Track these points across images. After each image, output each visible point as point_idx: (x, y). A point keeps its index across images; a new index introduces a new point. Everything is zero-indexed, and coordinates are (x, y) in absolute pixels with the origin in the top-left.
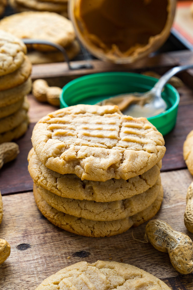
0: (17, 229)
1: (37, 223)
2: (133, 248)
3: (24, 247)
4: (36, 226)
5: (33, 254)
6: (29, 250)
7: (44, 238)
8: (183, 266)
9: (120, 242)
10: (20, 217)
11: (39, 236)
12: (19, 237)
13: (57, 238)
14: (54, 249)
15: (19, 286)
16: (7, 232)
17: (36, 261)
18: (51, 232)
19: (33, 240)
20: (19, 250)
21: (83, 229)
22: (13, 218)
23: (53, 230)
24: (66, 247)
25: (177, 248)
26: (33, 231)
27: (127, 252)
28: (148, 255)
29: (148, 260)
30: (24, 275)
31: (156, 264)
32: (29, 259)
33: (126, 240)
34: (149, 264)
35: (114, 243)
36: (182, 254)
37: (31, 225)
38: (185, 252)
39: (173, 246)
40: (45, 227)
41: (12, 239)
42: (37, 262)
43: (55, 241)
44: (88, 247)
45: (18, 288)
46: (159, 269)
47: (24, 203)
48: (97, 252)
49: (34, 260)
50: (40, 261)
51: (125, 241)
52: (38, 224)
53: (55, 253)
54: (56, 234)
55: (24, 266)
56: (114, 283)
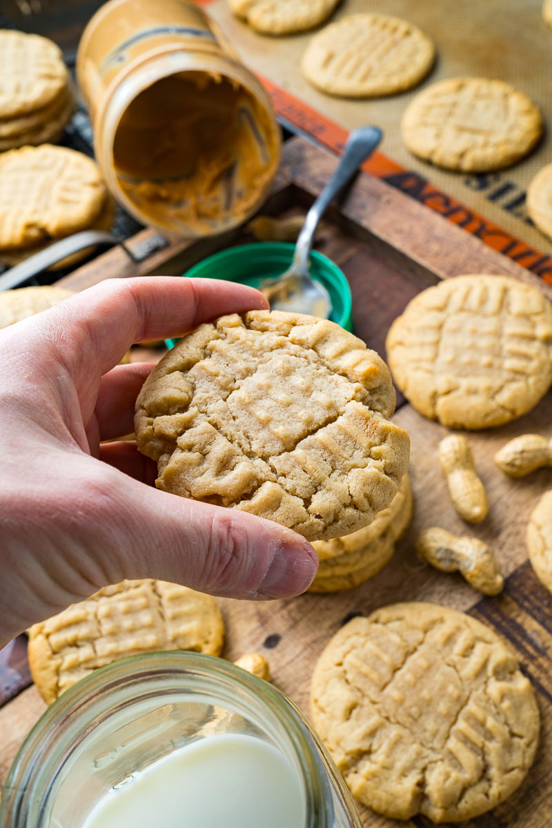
5: (291, 647)
6: (282, 643)
7: (290, 615)
11: (281, 615)
12: (257, 628)
13: (305, 607)
14: (313, 626)
16: (236, 627)
17: (301, 657)
20: (270, 649)
21: (338, 584)
25: (475, 568)
27: (405, 589)
28: (433, 580)
29: (437, 590)
30: (299, 685)
31: (450, 591)
32: (292, 658)
34: (443, 594)
36: (484, 574)
38: (486, 569)
39: (467, 565)
42: (303, 658)
43: (307, 612)
44: (353, 603)
46: (457, 597)
48: (369, 606)
49: (298, 656)
50: (306, 653)
53: (318, 633)
55: (291, 671)
56: (412, 643)
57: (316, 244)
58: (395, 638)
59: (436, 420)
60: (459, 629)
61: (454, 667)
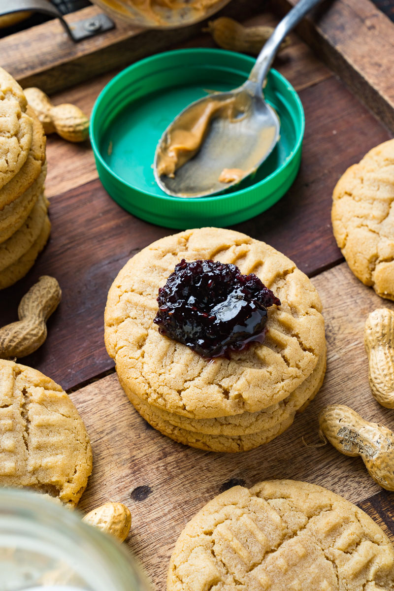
0: (118, 460)
1: (145, 439)
2: (305, 455)
3: (142, 492)
4: (146, 447)
5: (161, 504)
6: (151, 497)
7: (166, 469)
8: (390, 482)
9: (282, 449)
10: (114, 433)
11: (156, 466)
12: (127, 476)
13: (185, 463)
14: (188, 485)
15: (160, 569)
16: (104, 470)
17: (169, 516)
18: (173, 452)
19: (152, 476)
20: (136, 501)
21: (225, 445)
22: (103, 439)
23: (174, 448)
24: (204, 477)
25: (378, 458)
26: (144, 459)
27: (298, 465)
28: (330, 461)
29: (333, 473)
30: (161, 546)
31: (346, 477)
32: (158, 515)
33: (289, 441)
34: (336, 480)
35: (274, 451)
36: (386, 467)
37: (137, 446)
38: (390, 463)
39: (370, 453)
40: (159, 444)
41: (119, 481)
42: (171, 517)
43: (184, 469)
44: (237, 469)
45: (161, 573)
46: (353, 485)
47: (109, 401)
48: (254, 476)
49: (165, 515)
50: (175, 513)
51: (289, 444)
52: (148, 442)
53: (193, 495)
54: (182, 454)
55: (155, 529)
56: (293, 526)
57: (279, 61)
58: (276, 517)
59: (370, 287)
60: (346, 521)
61: (333, 562)
